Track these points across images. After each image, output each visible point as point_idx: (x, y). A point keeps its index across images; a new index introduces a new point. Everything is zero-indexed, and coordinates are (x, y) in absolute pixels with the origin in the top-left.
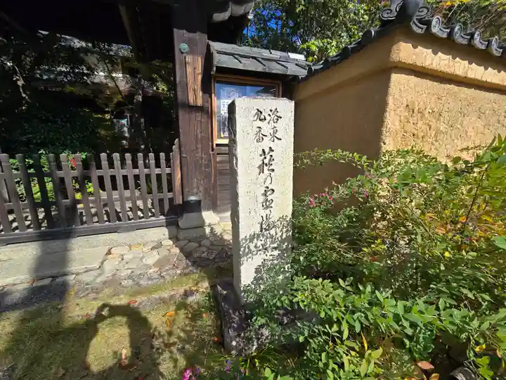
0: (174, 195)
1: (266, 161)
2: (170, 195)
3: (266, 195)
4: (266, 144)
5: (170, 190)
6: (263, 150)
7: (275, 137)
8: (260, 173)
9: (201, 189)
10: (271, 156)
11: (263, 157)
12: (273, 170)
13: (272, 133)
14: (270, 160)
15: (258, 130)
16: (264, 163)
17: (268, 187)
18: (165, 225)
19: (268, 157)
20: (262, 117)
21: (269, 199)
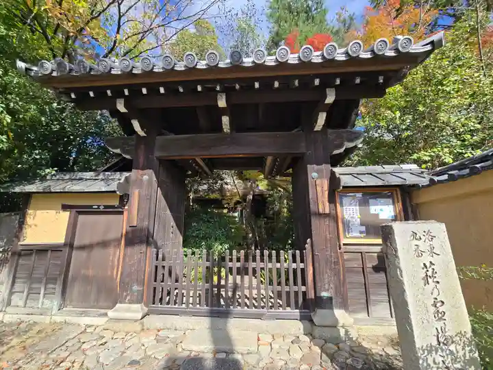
0: (307, 288)
1: (430, 273)
2: (303, 289)
3: (436, 306)
4: (427, 259)
5: (304, 283)
6: (424, 264)
7: (432, 252)
8: (425, 285)
9: (332, 285)
10: (433, 269)
11: (425, 270)
12: (438, 282)
13: (430, 249)
14: (433, 272)
15: (416, 247)
16: (427, 275)
17: (436, 299)
18: (299, 318)
19: (430, 270)
20: (418, 237)
21: (440, 311)
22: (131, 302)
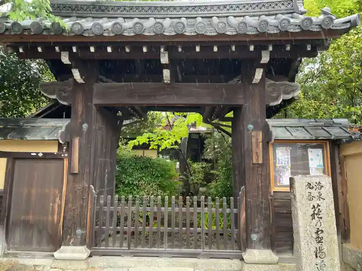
0: (240, 231)
1: (316, 212)
3: (318, 233)
4: (315, 202)
5: (236, 227)
6: (313, 205)
7: (320, 197)
8: (312, 220)
9: (261, 228)
10: (319, 209)
11: (314, 209)
12: (321, 218)
13: (318, 195)
14: (319, 211)
15: (309, 194)
16: (314, 213)
17: (318, 229)
19: (317, 210)
20: (311, 187)
21: (320, 236)
22: (74, 244)
